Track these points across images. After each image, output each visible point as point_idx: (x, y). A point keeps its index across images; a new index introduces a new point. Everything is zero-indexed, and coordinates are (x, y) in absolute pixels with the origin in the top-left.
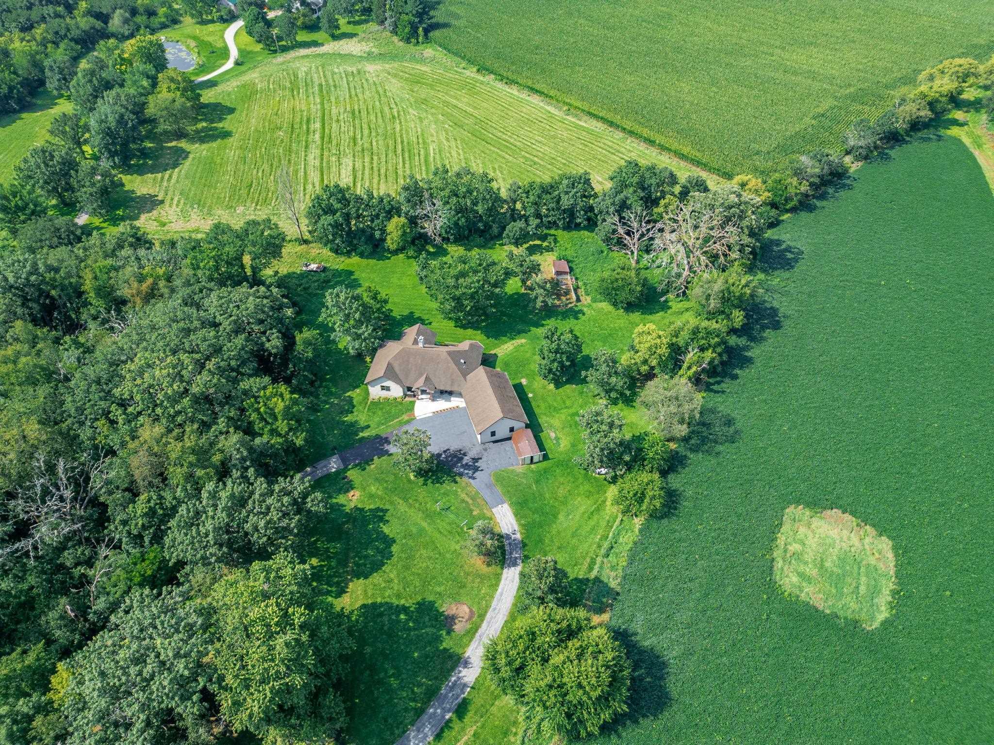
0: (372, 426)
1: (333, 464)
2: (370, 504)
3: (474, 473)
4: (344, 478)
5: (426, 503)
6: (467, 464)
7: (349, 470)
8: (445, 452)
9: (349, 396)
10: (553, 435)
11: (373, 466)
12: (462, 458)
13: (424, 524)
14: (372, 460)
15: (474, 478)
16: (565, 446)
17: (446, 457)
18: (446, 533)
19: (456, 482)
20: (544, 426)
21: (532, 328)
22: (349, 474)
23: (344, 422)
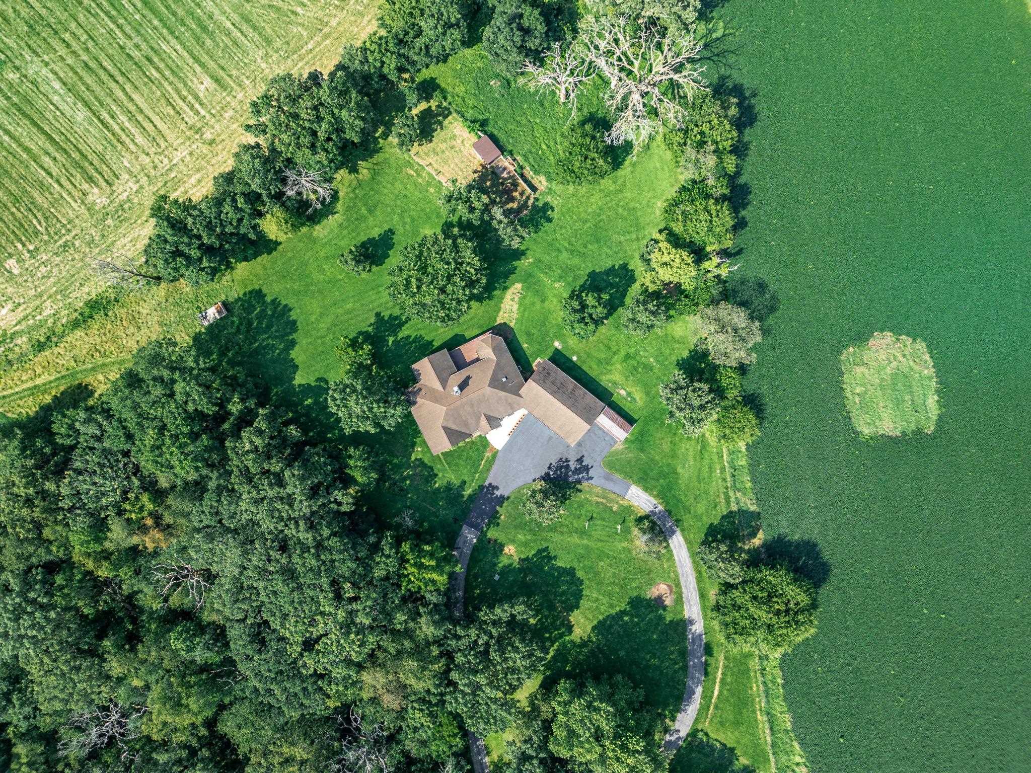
0: (467, 479)
1: (469, 536)
2: (530, 551)
3: (588, 473)
4: (489, 542)
5: (571, 523)
6: (576, 469)
7: (486, 532)
8: (549, 468)
9: (416, 459)
10: (623, 392)
11: (502, 517)
12: (568, 466)
13: (585, 542)
14: (497, 512)
15: (591, 478)
16: (641, 398)
17: (555, 472)
18: (606, 538)
19: (581, 491)
20: (609, 386)
21: (515, 263)
22: (489, 535)
23: (438, 489)
